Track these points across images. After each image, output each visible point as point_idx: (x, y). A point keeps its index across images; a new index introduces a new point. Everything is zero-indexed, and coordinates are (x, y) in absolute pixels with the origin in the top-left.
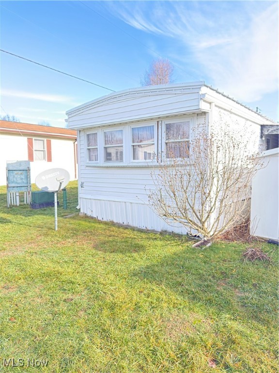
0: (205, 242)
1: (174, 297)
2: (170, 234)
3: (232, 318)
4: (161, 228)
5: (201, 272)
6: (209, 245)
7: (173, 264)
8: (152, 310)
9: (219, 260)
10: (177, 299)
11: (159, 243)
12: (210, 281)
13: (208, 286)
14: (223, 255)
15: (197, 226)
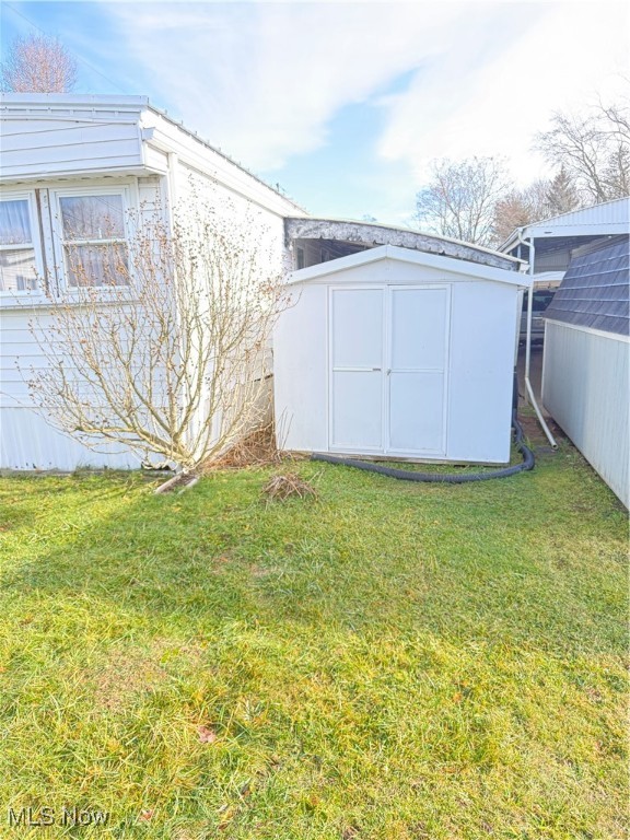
0: (185, 478)
1: (112, 614)
2: (99, 474)
3: (246, 626)
4: (75, 463)
5: (176, 543)
6: (194, 482)
7: (109, 541)
8: (58, 659)
9: (215, 510)
10: (121, 617)
11: (72, 497)
12: (197, 559)
13: (192, 571)
14: (223, 498)
15: (163, 444)
